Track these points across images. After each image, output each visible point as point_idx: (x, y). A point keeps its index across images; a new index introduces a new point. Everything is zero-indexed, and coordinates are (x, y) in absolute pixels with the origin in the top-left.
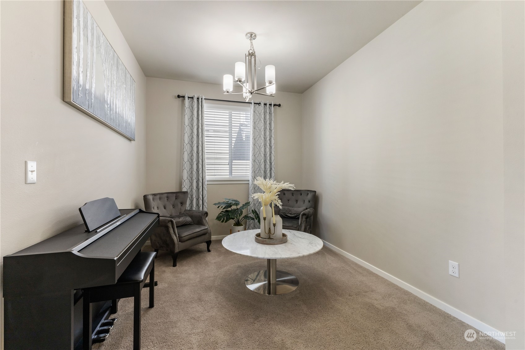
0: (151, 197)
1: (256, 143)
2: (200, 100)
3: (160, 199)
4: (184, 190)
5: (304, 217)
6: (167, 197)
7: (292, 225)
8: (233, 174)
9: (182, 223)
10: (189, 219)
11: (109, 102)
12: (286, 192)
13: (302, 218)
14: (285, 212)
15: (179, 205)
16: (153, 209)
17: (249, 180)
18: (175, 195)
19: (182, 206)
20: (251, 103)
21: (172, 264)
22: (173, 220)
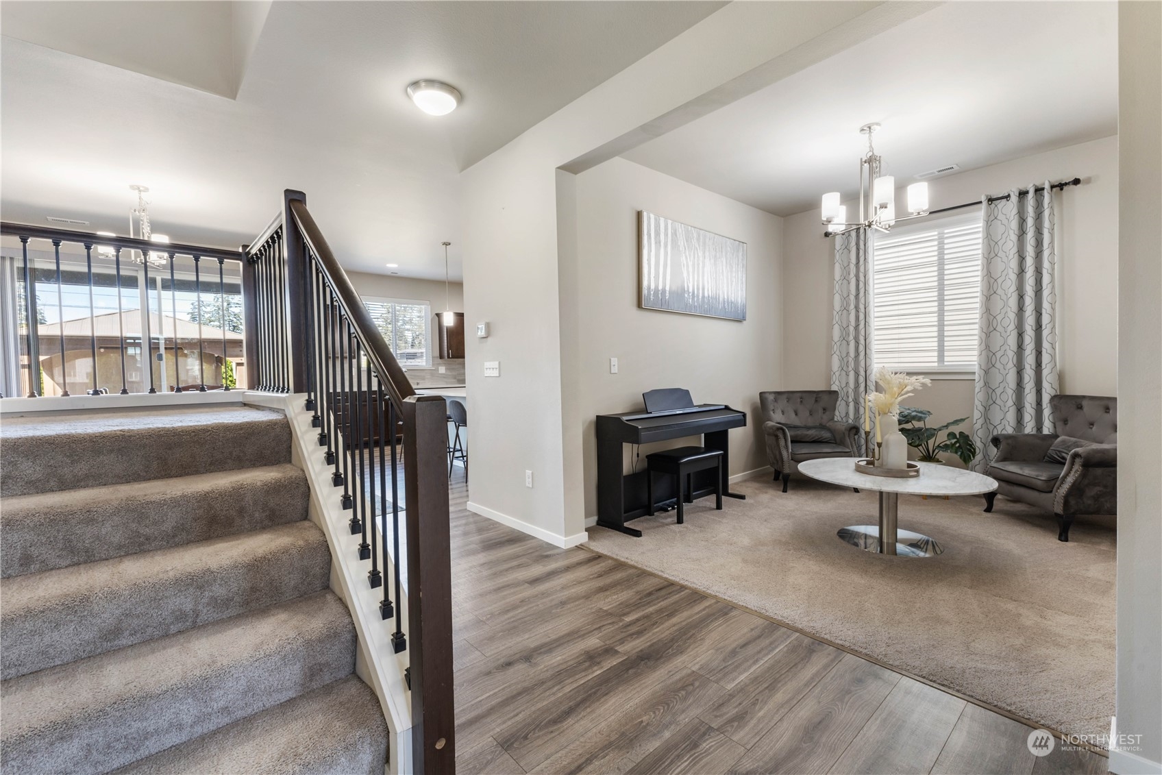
0: (771, 397)
1: (999, 287)
2: (862, 231)
3: (788, 400)
4: (834, 388)
5: (1078, 461)
6: (788, 398)
7: (1037, 476)
8: (946, 359)
9: (813, 438)
10: (826, 435)
11: (691, 290)
12: (1085, 403)
13: (1073, 463)
14: (1061, 450)
15: (821, 411)
16: (772, 413)
17: (974, 373)
18: (815, 395)
19: (824, 413)
20: (981, 202)
21: (782, 488)
22: (785, 428)
